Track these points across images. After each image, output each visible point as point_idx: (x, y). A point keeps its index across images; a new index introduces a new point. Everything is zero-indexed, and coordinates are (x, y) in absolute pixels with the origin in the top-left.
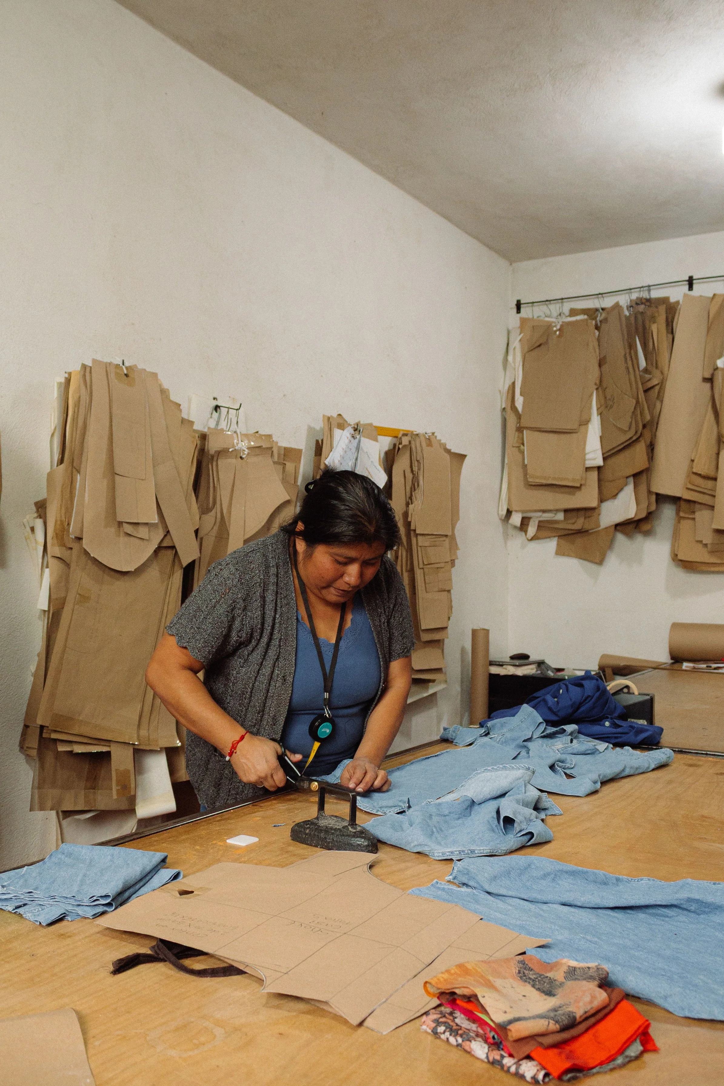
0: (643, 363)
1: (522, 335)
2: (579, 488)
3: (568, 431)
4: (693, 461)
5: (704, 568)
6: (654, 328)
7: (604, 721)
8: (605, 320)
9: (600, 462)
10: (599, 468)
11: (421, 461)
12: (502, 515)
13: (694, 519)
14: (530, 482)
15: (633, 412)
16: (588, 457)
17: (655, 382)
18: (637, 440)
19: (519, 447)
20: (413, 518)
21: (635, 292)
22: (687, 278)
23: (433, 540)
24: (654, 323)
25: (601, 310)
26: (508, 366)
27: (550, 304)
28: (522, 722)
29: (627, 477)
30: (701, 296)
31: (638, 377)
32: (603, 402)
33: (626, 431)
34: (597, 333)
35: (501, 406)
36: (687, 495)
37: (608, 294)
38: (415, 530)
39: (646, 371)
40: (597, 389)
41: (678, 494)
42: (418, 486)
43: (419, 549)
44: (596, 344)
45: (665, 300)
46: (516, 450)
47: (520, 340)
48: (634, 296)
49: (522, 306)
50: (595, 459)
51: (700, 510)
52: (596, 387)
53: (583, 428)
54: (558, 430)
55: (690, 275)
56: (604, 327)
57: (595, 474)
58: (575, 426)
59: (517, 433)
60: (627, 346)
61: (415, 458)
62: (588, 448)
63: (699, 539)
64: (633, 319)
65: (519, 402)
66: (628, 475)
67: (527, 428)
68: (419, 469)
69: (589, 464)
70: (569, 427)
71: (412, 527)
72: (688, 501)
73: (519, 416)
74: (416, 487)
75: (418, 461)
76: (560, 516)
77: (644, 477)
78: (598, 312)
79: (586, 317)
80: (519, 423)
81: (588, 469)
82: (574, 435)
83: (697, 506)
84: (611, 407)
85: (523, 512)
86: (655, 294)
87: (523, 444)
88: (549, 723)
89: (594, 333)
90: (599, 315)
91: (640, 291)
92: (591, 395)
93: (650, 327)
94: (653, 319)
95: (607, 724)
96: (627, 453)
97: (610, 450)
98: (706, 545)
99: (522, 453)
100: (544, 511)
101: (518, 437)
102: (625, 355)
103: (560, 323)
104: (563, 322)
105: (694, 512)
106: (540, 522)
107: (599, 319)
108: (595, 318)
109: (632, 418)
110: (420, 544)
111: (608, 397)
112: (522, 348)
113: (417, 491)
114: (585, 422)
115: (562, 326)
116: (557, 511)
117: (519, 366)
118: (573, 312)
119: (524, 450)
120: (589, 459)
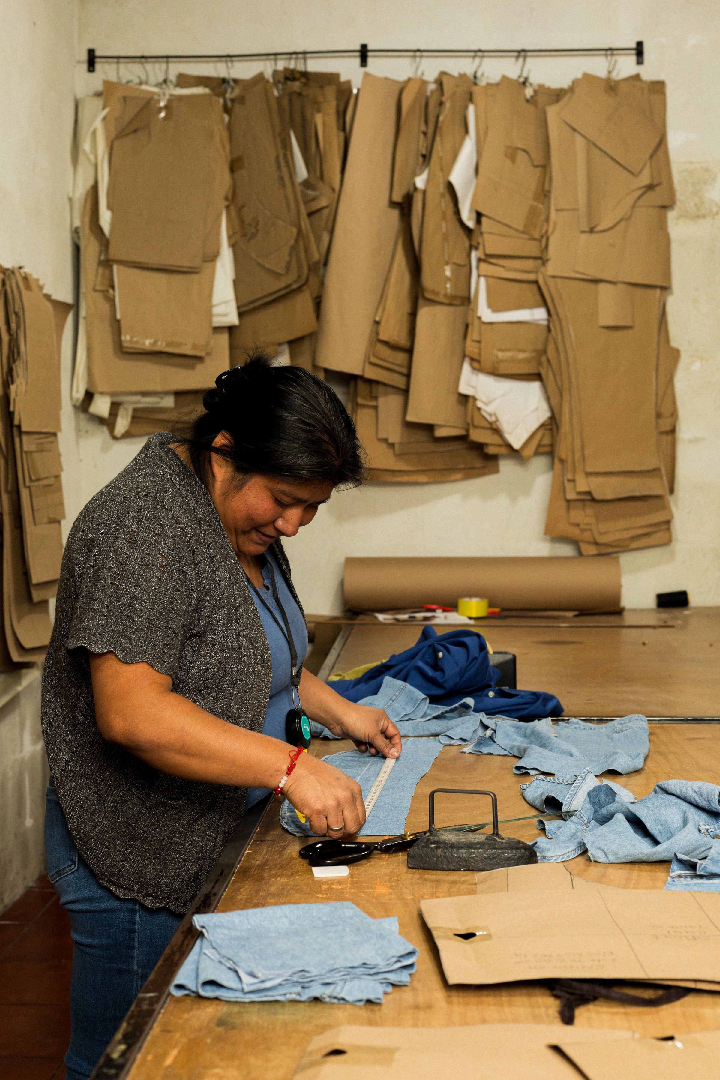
0: (302, 172)
1: (107, 110)
2: (199, 359)
3: (185, 269)
4: (377, 323)
5: (389, 478)
6: (319, 119)
7: (486, 691)
8: (241, 100)
9: (233, 319)
10: (231, 329)
11: (21, 314)
12: (78, 399)
13: (376, 408)
14: (127, 348)
15: (293, 248)
16: (216, 310)
17: (324, 202)
18: (299, 289)
19: (103, 291)
20: (17, 406)
21: (281, 59)
22: (358, 48)
23: (40, 441)
24: (319, 111)
25: (232, 83)
26: (82, 159)
27: (147, 62)
28: (393, 701)
29: (280, 344)
30: (386, 79)
31: (299, 194)
32: (237, 227)
33: (280, 275)
34: (226, 117)
35: (71, 224)
36: (371, 373)
37: (240, 58)
38: (19, 427)
39: (307, 184)
40: (227, 207)
41: (358, 372)
42: (19, 353)
43: (24, 455)
44: (225, 134)
45: (332, 79)
46: (99, 297)
47: (104, 119)
48: (281, 65)
49: (97, 60)
50: (225, 315)
51: (386, 394)
52: (226, 203)
53: (208, 265)
54: (169, 268)
55: (364, 42)
56: (238, 108)
57: (224, 339)
58: (197, 262)
59: (101, 271)
60: (279, 145)
61: (12, 310)
62: (216, 298)
63: (384, 436)
64: (285, 103)
65: (106, 218)
66: (282, 340)
67: (120, 262)
68: (18, 327)
69: (218, 321)
70: (185, 262)
71: (16, 422)
72: (370, 382)
73: (104, 242)
74: (16, 355)
75: (16, 314)
76: (169, 402)
77: (307, 343)
78: (226, 85)
79: (207, 91)
80: (107, 252)
81: (217, 330)
82: (195, 277)
83: (381, 389)
84: (254, 236)
85: (112, 394)
86: (314, 66)
87: (113, 287)
88: (434, 700)
89: (222, 119)
90: (229, 90)
91: (290, 59)
92: (219, 217)
93: (313, 118)
94: (317, 106)
95: (491, 694)
96: (280, 308)
97: (252, 302)
98: (392, 445)
99: (112, 301)
100: (145, 394)
101: (103, 275)
102: (277, 158)
103: (167, 97)
104: (171, 95)
105: (376, 398)
106: (135, 410)
107: (228, 95)
108: (223, 95)
109: (290, 255)
110: (25, 448)
111: (248, 220)
112: (107, 129)
113: (17, 363)
114: (213, 257)
115: (169, 101)
116: (167, 393)
117: (103, 159)
118: (183, 80)
119: (114, 296)
120: (219, 315)
